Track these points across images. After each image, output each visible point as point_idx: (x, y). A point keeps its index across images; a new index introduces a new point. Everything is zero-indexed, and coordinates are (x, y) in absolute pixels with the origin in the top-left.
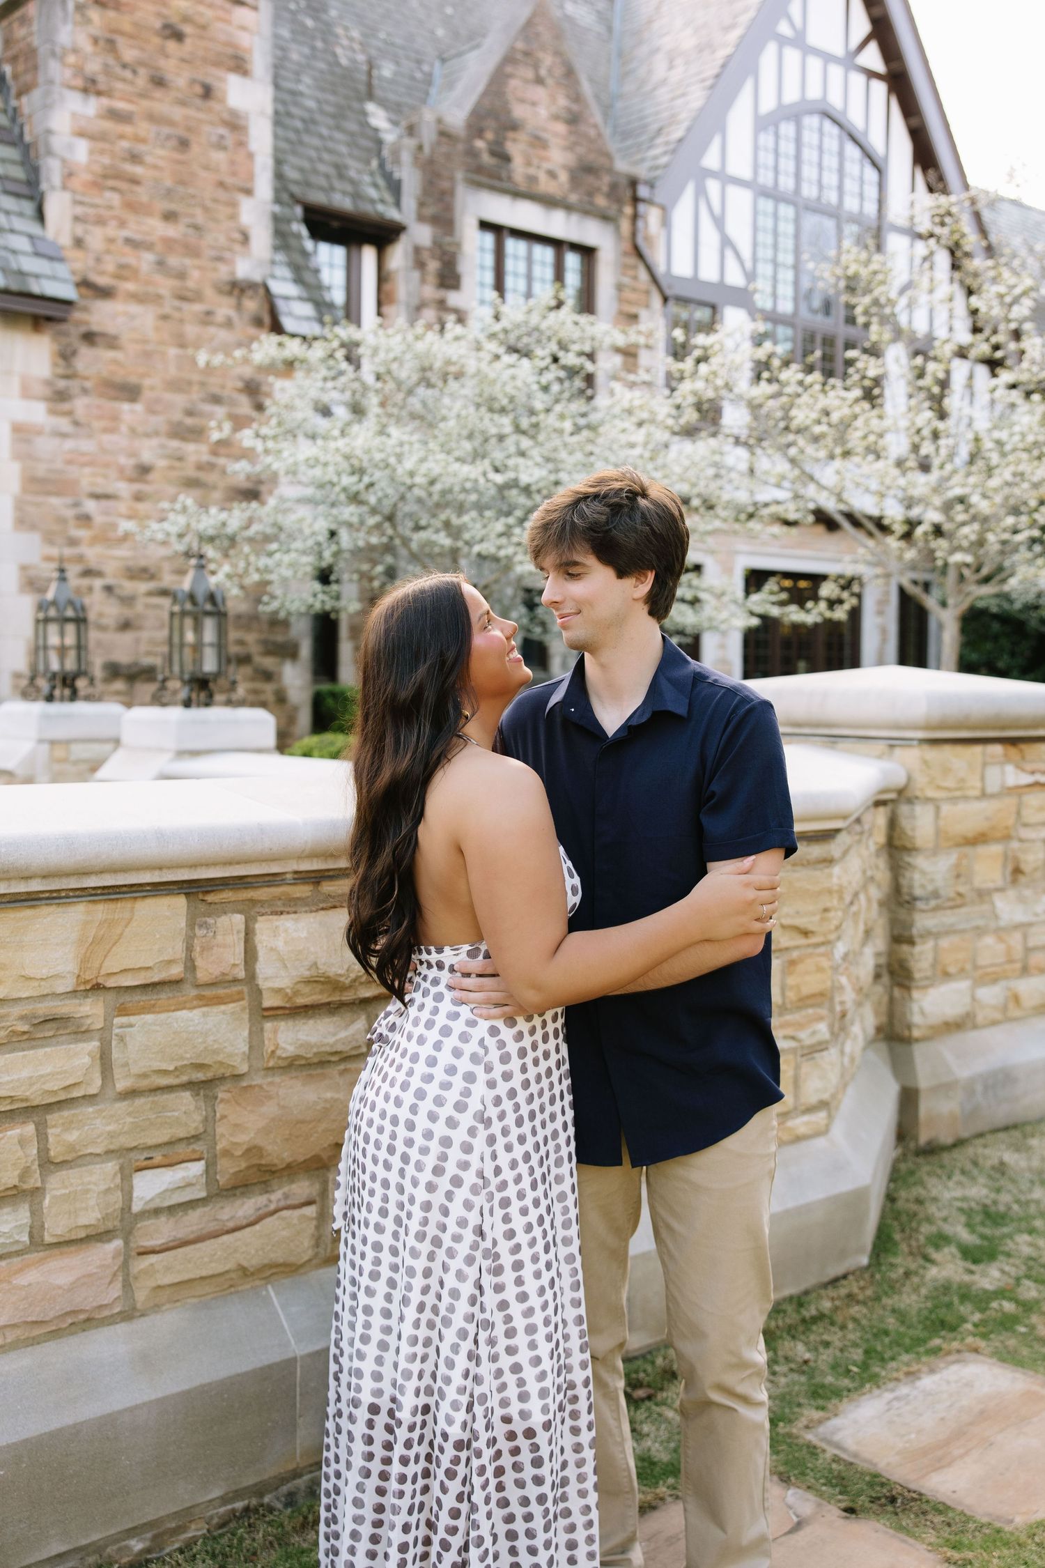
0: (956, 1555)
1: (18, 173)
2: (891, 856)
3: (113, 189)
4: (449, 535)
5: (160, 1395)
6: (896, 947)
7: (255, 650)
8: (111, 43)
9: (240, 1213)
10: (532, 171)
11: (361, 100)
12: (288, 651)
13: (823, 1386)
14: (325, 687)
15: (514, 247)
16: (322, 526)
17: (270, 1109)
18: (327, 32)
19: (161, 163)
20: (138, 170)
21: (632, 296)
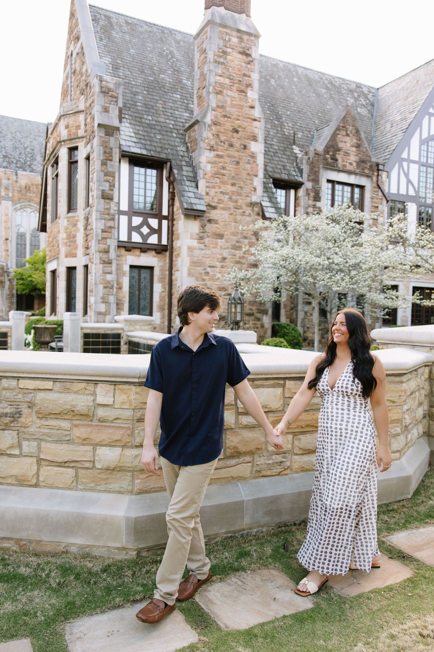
0: (417, 571)
1: (191, 174)
2: (430, 382)
3: (217, 178)
4: (312, 278)
5: (210, 504)
6: (431, 408)
7: (255, 312)
8: (218, 135)
9: (232, 463)
10: (344, 163)
11: (291, 145)
12: (265, 312)
13: (390, 528)
14: (276, 323)
15: (338, 187)
16: (275, 276)
17: (240, 437)
18: (282, 125)
19: (231, 169)
20: (225, 172)
21: (376, 201)
